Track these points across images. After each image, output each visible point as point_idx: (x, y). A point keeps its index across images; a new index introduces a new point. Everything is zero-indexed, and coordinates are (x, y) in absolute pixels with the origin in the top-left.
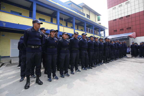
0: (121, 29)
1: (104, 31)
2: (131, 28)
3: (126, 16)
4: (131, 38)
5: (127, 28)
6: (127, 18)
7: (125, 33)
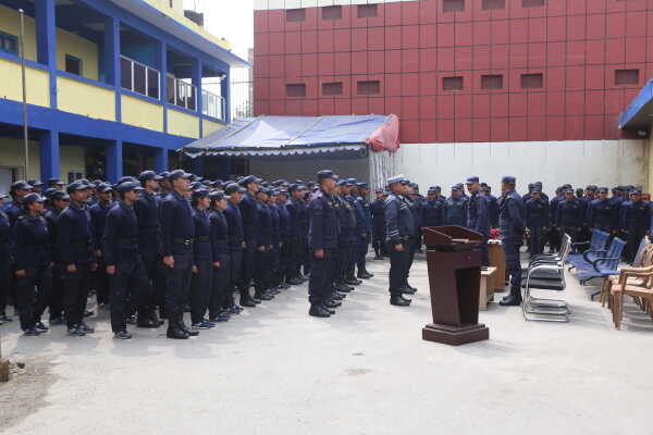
0: (331, 80)
1: (224, 76)
2: (382, 84)
3: (360, 6)
4: (377, 155)
5: (360, 83)
6: (363, 22)
7: (351, 114)
